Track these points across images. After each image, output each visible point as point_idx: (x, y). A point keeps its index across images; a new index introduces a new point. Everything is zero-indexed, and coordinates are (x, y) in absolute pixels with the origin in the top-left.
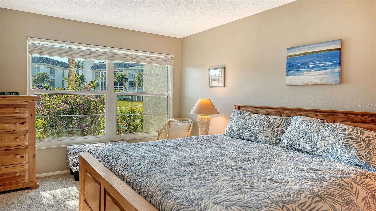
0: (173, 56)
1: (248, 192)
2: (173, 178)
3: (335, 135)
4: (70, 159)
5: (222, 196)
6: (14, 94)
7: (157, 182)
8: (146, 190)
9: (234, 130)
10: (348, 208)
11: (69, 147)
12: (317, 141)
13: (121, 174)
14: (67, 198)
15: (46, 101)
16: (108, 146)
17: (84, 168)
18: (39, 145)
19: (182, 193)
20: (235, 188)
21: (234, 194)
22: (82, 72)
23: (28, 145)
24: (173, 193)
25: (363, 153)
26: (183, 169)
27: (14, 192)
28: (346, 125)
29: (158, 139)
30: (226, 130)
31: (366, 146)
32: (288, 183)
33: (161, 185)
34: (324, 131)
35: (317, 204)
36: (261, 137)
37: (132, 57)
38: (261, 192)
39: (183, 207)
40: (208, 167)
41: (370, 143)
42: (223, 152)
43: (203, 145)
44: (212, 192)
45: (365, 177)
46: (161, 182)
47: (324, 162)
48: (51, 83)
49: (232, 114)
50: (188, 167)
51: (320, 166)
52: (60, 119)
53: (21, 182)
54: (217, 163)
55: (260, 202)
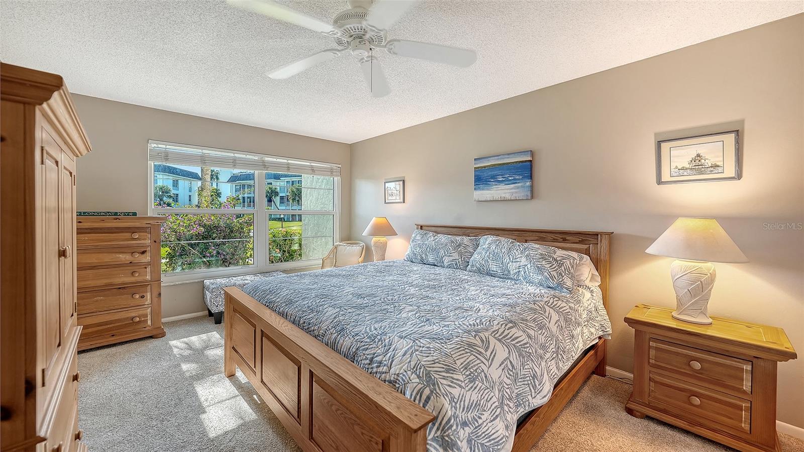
0: (340, 166)
1: (437, 323)
2: (349, 313)
3: (527, 255)
4: (208, 298)
5: (408, 328)
6: (131, 214)
7: (330, 318)
8: (316, 328)
9: (416, 254)
10: (542, 332)
11: (207, 282)
12: (509, 263)
13: (284, 312)
14: (207, 347)
15: (171, 223)
16: (258, 279)
17: (232, 306)
18: (165, 280)
19: (362, 329)
20: (422, 319)
21: (422, 326)
22: (217, 184)
23: (151, 281)
24: (351, 329)
25: (554, 273)
26: (359, 301)
27: (131, 344)
28: (538, 244)
29: (322, 267)
30: (407, 253)
31: (558, 266)
32: (479, 310)
33: (335, 321)
34: (515, 251)
35: (510, 330)
36: (446, 261)
37: (288, 167)
38: (451, 321)
39: (364, 344)
40: (390, 298)
41: (562, 262)
42: (405, 279)
43: (381, 272)
44: (396, 326)
45: (557, 299)
46: (335, 318)
47: (516, 286)
48: (173, 198)
49: (413, 235)
50: (365, 299)
51: (513, 290)
52: (191, 245)
53: (140, 330)
54: (399, 293)
55: (450, 332)
